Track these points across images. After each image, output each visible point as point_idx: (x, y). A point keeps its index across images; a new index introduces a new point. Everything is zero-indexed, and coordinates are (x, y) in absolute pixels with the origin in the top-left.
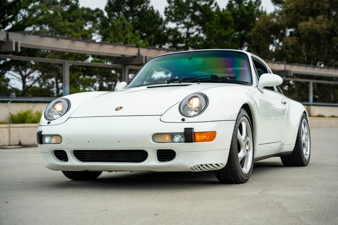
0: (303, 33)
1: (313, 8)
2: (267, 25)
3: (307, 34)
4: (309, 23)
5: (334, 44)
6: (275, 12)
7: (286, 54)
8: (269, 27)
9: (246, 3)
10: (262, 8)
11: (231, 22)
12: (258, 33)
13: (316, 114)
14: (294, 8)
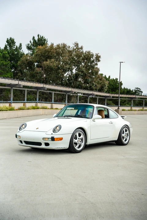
0: (45, 67)
1: (49, 55)
2: (27, 61)
3: (47, 67)
4: (48, 62)
5: (59, 73)
6: (28, 53)
7: (37, 76)
8: (28, 61)
9: (14, 48)
10: (22, 51)
11: (8, 57)
12: (22, 64)
13: (55, 108)
14: (40, 54)
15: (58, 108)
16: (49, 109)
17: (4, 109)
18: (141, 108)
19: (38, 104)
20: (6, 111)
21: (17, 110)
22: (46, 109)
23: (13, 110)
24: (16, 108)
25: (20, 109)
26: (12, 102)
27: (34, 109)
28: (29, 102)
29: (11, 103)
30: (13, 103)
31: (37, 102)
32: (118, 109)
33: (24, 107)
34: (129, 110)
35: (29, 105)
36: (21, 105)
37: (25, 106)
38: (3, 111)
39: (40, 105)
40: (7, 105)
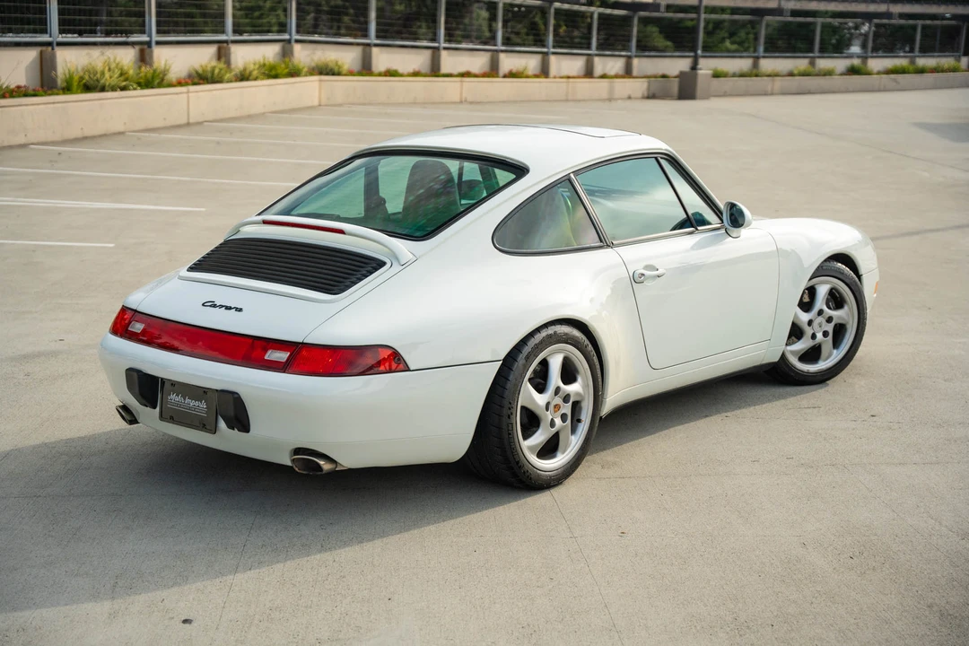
13: (383, 69)
15: (401, 70)
16: (351, 73)
17: (108, 79)
18: (801, 64)
19: (297, 48)
20: (124, 89)
21: (180, 84)
22: (339, 74)
23: (160, 85)
24: (173, 76)
25: (201, 78)
26: (155, 38)
27: (276, 77)
28: (245, 37)
29: (149, 44)
30: (158, 43)
31: (286, 37)
32: (694, 67)
33: (222, 65)
34: (742, 75)
35: (246, 55)
36: (200, 56)
37: (228, 63)
38: (103, 89)
39: (303, 55)
40: (125, 57)
